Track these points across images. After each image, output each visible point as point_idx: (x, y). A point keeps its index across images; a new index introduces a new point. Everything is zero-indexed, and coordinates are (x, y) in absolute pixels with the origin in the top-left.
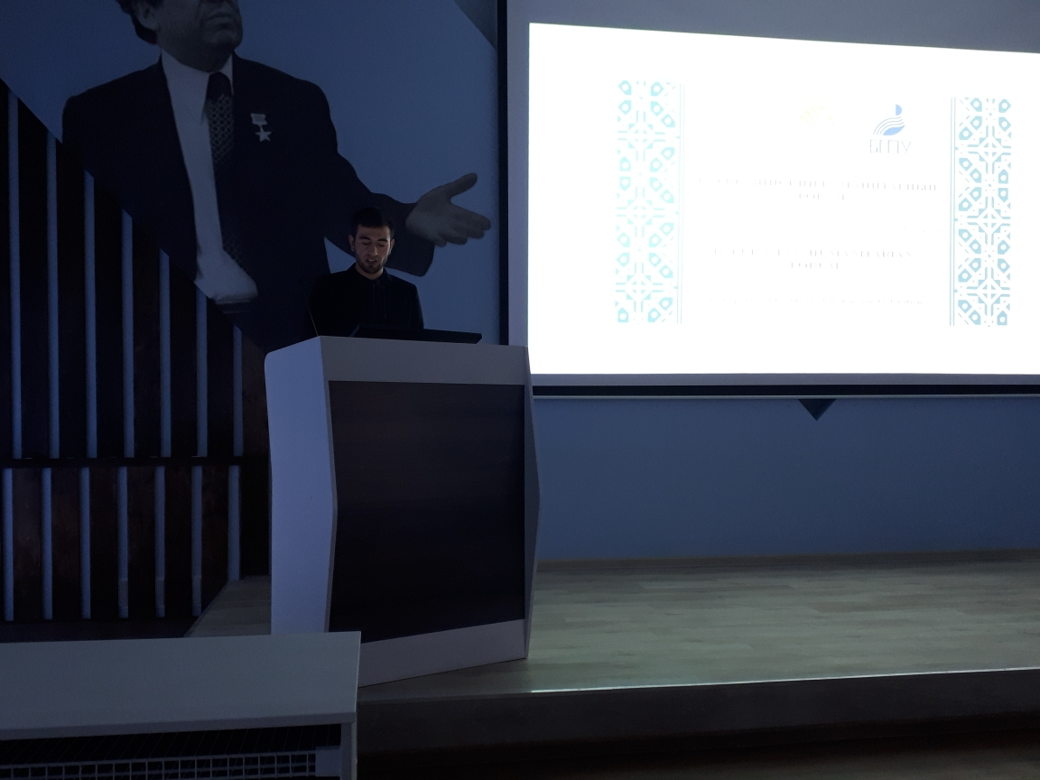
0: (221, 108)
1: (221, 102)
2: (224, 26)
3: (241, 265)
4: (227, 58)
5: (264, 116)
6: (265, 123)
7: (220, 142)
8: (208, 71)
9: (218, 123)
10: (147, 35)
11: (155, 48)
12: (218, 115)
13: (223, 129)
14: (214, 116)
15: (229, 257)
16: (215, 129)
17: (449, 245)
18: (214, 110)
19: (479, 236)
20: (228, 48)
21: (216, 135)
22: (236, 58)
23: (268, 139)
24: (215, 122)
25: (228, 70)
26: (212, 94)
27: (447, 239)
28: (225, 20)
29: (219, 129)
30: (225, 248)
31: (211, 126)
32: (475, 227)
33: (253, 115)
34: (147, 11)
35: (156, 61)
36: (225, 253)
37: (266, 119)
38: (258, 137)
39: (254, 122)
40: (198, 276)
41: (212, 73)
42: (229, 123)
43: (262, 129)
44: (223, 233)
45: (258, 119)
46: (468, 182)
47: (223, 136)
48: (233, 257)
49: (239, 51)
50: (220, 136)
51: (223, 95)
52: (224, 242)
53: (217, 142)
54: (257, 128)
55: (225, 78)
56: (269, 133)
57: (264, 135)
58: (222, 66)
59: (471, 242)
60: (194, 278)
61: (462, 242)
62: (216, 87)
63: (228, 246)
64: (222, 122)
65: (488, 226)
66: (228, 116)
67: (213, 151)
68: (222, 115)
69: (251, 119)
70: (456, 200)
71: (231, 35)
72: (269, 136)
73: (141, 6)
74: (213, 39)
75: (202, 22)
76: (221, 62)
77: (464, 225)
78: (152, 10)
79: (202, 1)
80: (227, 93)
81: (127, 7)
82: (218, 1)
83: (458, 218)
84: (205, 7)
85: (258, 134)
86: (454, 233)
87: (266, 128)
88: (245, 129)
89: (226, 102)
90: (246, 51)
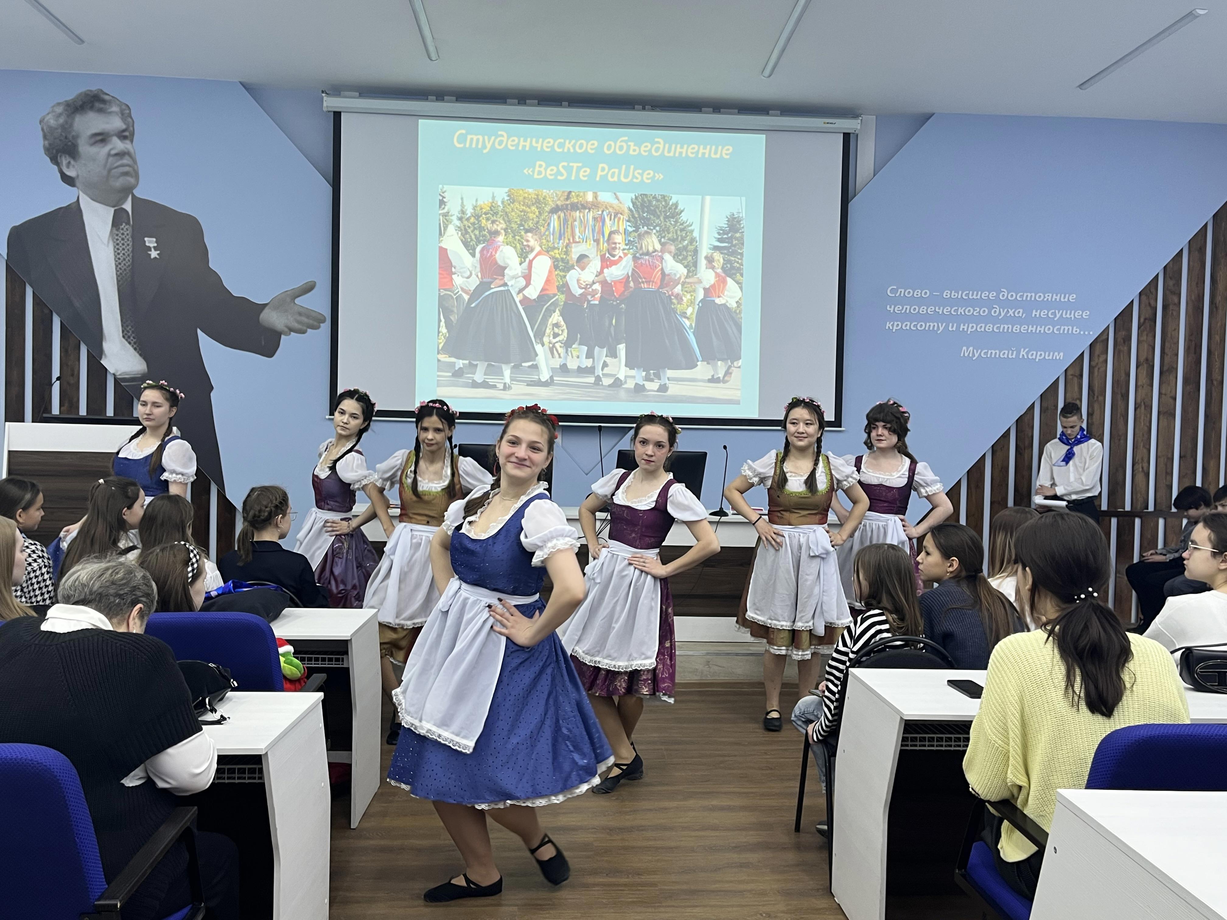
1: (122, 229)
2: (126, 174)
3: (135, 349)
4: (128, 197)
5: (154, 240)
6: (156, 245)
7: (122, 259)
8: (113, 207)
9: (121, 245)
10: (69, 181)
11: (74, 189)
12: (120, 239)
13: (123, 249)
14: (117, 240)
15: (126, 343)
16: (118, 249)
17: (293, 335)
18: (117, 235)
19: (317, 328)
20: (128, 190)
21: (119, 254)
22: (134, 197)
23: (157, 257)
24: (118, 244)
25: (128, 206)
26: (116, 224)
27: (291, 330)
28: (127, 169)
29: (121, 249)
30: (124, 337)
31: (115, 247)
32: (315, 322)
33: (146, 239)
34: (69, 163)
35: (75, 200)
36: (124, 340)
37: (156, 242)
38: (150, 255)
39: (147, 244)
40: (103, 357)
41: (116, 208)
42: (128, 245)
43: (153, 249)
44: (122, 326)
45: (150, 242)
46: (309, 288)
47: (124, 254)
48: (130, 343)
49: (135, 192)
50: (121, 255)
51: (124, 224)
52: (123, 332)
53: (119, 259)
54: (149, 249)
55: (125, 211)
56: (158, 252)
57: (154, 254)
58: (123, 204)
59: (311, 331)
60: (101, 358)
61: (304, 332)
62: (119, 219)
63: (126, 336)
64: (123, 244)
65: (324, 321)
66: (128, 240)
67: (117, 266)
68: (123, 239)
69: (145, 242)
70: (297, 301)
71: (132, 180)
72: (158, 254)
73: (64, 160)
74: (119, 183)
75: (110, 171)
76: (124, 200)
77: (305, 319)
78: (72, 162)
79: (109, 155)
80: (128, 223)
81: (54, 160)
82: (121, 155)
83: (300, 314)
84: (111, 159)
85: (150, 253)
86: (297, 326)
87: (156, 249)
88: (140, 250)
89: (126, 229)
90: (142, 192)
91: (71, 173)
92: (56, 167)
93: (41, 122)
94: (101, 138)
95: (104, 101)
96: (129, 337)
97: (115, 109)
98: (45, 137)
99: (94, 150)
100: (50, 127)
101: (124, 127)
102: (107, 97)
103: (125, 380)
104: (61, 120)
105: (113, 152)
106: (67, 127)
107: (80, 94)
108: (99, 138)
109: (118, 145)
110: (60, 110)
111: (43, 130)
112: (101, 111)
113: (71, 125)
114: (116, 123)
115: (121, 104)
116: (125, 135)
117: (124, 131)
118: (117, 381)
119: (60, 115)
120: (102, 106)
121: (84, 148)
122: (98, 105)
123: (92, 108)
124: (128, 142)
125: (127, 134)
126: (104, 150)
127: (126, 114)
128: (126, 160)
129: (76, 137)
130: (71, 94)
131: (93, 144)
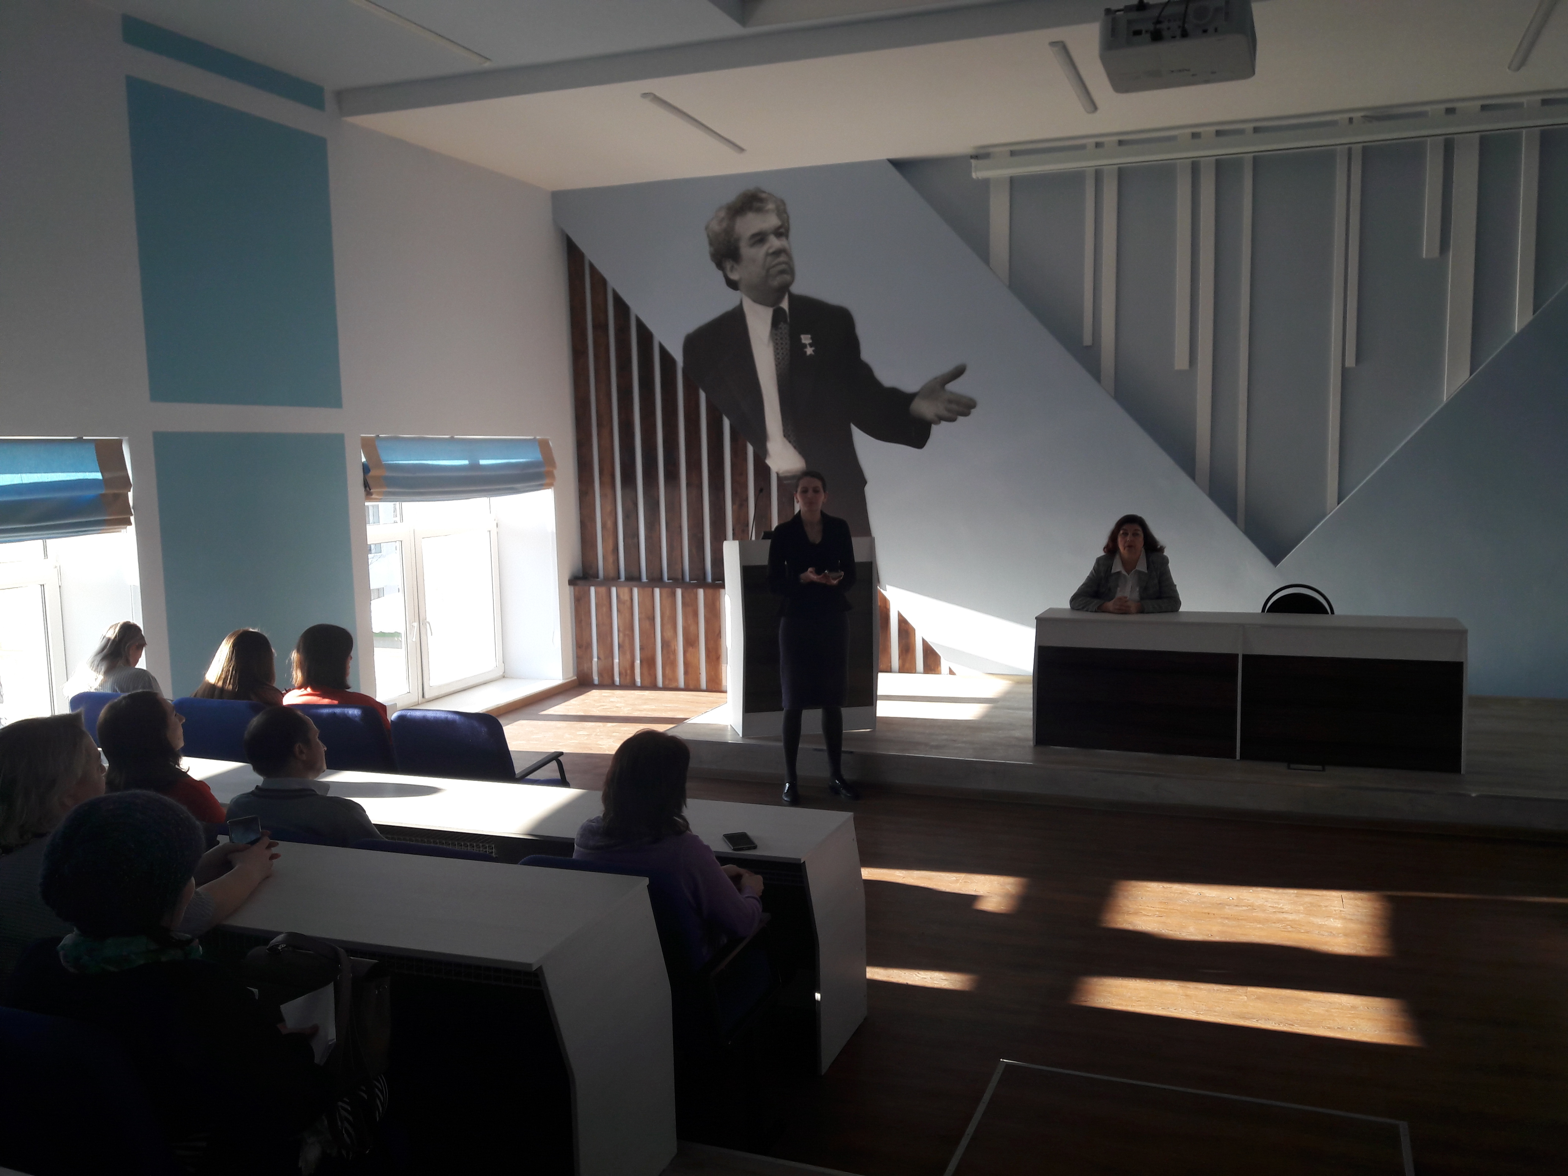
0: (781, 333)
1: (781, 329)
2: (782, 272)
3: (795, 447)
4: (785, 296)
5: (809, 336)
6: (811, 341)
7: (781, 358)
8: (772, 306)
10: (733, 285)
11: (738, 293)
12: (779, 339)
13: (782, 349)
14: (777, 339)
15: (787, 442)
16: (777, 349)
17: (944, 424)
18: (776, 334)
19: (967, 415)
20: (784, 288)
21: (778, 354)
22: (790, 295)
23: (813, 353)
24: (777, 344)
25: (785, 305)
26: (775, 323)
27: (940, 419)
28: (783, 267)
29: (780, 348)
30: (784, 436)
31: (774, 347)
32: (965, 409)
33: (802, 336)
34: (733, 267)
35: (738, 303)
36: (785, 440)
37: (812, 338)
38: (806, 352)
39: (804, 341)
40: (768, 457)
41: (774, 308)
42: (786, 344)
43: (808, 346)
44: (783, 425)
45: (806, 339)
46: (959, 373)
47: (783, 353)
48: (790, 442)
49: (792, 289)
50: (780, 354)
51: (782, 323)
52: (784, 431)
53: (779, 359)
54: (805, 346)
55: (783, 310)
56: (813, 348)
57: (809, 351)
58: (782, 302)
59: (961, 419)
60: (765, 458)
62: (778, 318)
63: (786, 435)
64: (782, 344)
65: (974, 406)
66: (786, 338)
67: (777, 366)
68: (781, 339)
69: (800, 339)
70: (949, 387)
71: (787, 277)
72: (813, 351)
73: (728, 265)
74: (776, 282)
75: (768, 271)
76: (780, 299)
77: (954, 407)
78: (735, 266)
79: (767, 254)
80: (785, 321)
81: (720, 266)
82: (778, 253)
83: (951, 401)
84: (769, 259)
85: (805, 350)
86: (946, 414)
87: (811, 345)
88: (797, 348)
89: (784, 328)
90: (797, 288)
91: (734, 276)
92: (720, 272)
93: (707, 228)
94: (760, 238)
95: (761, 200)
96: (789, 436)
97: (771, 206)
98: (711, 244)
99: (754, 251)
100: (714, 233)
101: (780, 223)
102: (764, 195)
103: (786, 478)
104: (724, 225)
105: (771, 251)
106: (729, 231)
107: (740, 196)
108: (759, 238)
109: (775, 243)
110: (722, 214)
111: (708, 236)
112: (759, 210)
113: (733, 229)
114: (772, 221)
115: (776, 200)
116: (782, 232)
117: (780, 227)
118: (780, 479)
119: (723, 219)
120: (759, 204)
121: (747, 251)
122: (757, 205)
123: (751, 209)
124: (784, 239)
125: (782, 230)
126: (762, 250)
127: (782, 211)
128: (783, 258)
129: (738, 240)
130: (731, 196)
131: (753, 245)
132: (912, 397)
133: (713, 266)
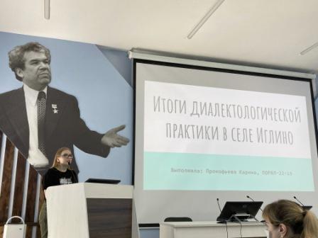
0: (42, 102)
2: (45, 77)
3: (44, 154)
4: (45, 87)
7: (41, 113)
8: (39, 91)
10: (19, 79)
11: (22, 83)
14: (39, 105)
17: (116, 148)
18: (39, 103)
20: (46, 84)
21: (40, 111)
22: (48, 87)
25: (45, 91)
26: (39, 98)
27: (115, 146)
28: (46, 75)
29: (41, 109)
30: (39, 148)
31: (38, 108)
32: (125, 142)
33: (52, 105)
34: (20, 71)
35: (21, 86)
36: (39, 150)
37: (57, 106)
39: (53, 107)
42: (44, 108)
43: (55, 109)
44: (39, 143)
46: (122, 128)
47: (42, 111)
48: (41, 151)
49: (50, 85)
51: (43, 98)
52: (39, 145)
54: (53, 109)
55: (44, 93)
58: (43, 89)
59: (123, 146)
61: (120, 147)
62: (41, 96)
64: (42, 107)
65: (129, 142)
66: (44, 105)
67: (38, 116)
68: (42, 105)
71: (48, 80)
73: (18, 70)
74: (42, 81)
75: (38, 76)
77: (120, 141)
78: (22, 71)
79: (38, 69)
80: (45, 98)
81: (14, 69)
82: (44, 69)
83: (119, 139)
84: (39, 71)
85: (54, 111)
86: (117, 144)
87: (57, 109)
88: (49, 109)
89: (44, 101)
90: (52, 85)
91: (21, 75)
92: (13, 73)
93: (9, 53)
94: (36, 62)
95: (38, 48)
96: (41, 148)
97: (42, 50)
98: (10, 60)
99: (32, 67)
100: (13, 56)
101: (46, 58)
102: (40, 46)
103: (38, 168)
104: (18, 54)
105: (41, 68)
106: (21, 57)
107: (28, 44)
109: (43, 65)
110: (18, 49)
111: (9, 57)
112: (36, 51)
113: (23, 56)
114: (43, 56)
115: (45, 49)
116: (47, 61)
119: (18, 51)
121: (28, 65)
122: (35, 49)
123: (32, 50)
124: (47, 64)
126: (36, 67)
127: (47, 53)
128: (46, 72)
129: (24, 61)
130: (24, 43)
131: (32, 64)
132: (102, 135)
133: (10, 69)
